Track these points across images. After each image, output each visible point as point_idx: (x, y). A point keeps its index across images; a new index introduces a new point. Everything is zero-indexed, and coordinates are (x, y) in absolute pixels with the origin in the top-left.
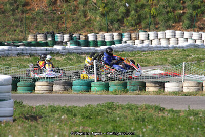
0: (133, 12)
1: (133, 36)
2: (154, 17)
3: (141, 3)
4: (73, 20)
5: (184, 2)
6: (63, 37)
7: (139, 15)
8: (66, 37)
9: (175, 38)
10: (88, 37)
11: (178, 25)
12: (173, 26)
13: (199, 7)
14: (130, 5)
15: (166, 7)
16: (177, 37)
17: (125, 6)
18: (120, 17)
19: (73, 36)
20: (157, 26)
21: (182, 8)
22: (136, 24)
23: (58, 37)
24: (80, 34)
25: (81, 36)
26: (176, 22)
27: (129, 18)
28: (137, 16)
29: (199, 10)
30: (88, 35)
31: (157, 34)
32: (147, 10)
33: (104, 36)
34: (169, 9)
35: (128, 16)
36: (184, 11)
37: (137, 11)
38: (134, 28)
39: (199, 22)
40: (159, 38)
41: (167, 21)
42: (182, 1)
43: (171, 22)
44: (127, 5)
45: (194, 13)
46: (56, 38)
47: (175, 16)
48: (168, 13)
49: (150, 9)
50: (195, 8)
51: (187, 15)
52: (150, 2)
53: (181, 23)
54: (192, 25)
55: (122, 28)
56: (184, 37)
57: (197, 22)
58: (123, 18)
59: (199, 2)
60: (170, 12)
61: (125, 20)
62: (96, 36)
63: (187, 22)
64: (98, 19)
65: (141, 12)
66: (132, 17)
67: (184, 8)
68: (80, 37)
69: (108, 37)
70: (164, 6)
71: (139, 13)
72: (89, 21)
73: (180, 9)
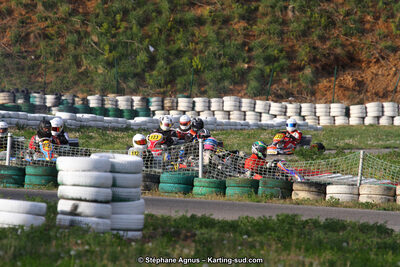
0: (161, 63)
1: (167, 103)
2: (197, 72)
3: (176, 46)
4: (57, 71)
5: (250, 50)
6: (45, 99)
7: (171, 68)
8: (50, 99)
9: (240, 110)
10: (88, 101)
11: (240, 88)
12: (231, 90)
13: (276, 59)
14: (156, 50)
15: (220, 56)
16: (243, 109)
17: (148, 50)
18: (139, 70)
19: (63, 98)
20: (203, 89)
21: (247, 60)
22: (166, 83)
23: (36, 99)
24: (75, 96)
25: (76, 99)
26: (236, 83)
27: (155, 73)
28: (168, 70)
29: (276, 64)
30: (89, 98)
31: (209, 102)
32: (185, 59)
33: (117, 101)
34: (224, 60)
35: (152, 69)
36: (251, 65)
37: (168, 61)
38: (162, 90)
39: (275, 86)
40: (212, 109)
41: (219, 81)
42: (247, 48)
43: (226, 83)
44: (152, 49)
45: (267, 69)
46: (31, 100)
47: (234, 73)
48: (221, 66)
49: (191, 59)
50: (269, 60)
51: (255, 72)
52: (191, 46)
53: (245, 86)
54: (263, 89)
55: (141, 88)
56: (257, 110)
57: (271, 85)
58: (144, 71)
59: (276, 52)
60: (226, 66)
61: (147, 75)
62: (103, 100)
63: (254, 84)
64: (100, 71)
65: (176, 62)
66: (158, 71)
67: (250, 60)
68: (74, 100)
69: (122, 102)
70: (215, 54)
71: (173, 65)
72: (85, 74)
73: (244, 61)
